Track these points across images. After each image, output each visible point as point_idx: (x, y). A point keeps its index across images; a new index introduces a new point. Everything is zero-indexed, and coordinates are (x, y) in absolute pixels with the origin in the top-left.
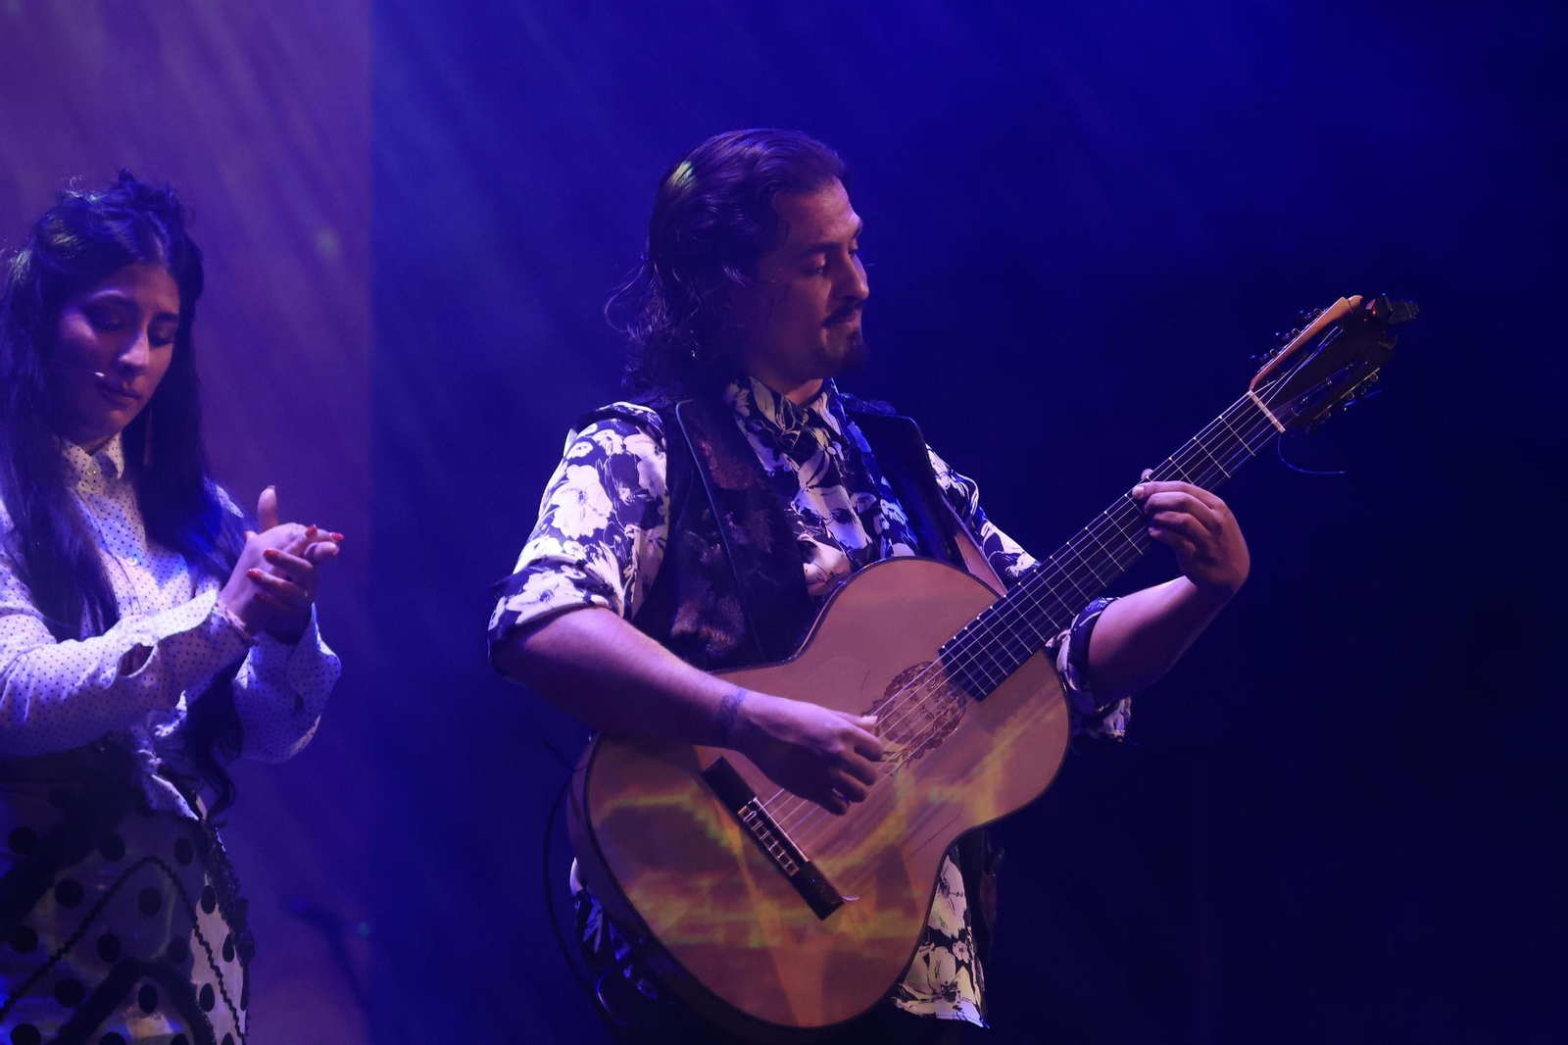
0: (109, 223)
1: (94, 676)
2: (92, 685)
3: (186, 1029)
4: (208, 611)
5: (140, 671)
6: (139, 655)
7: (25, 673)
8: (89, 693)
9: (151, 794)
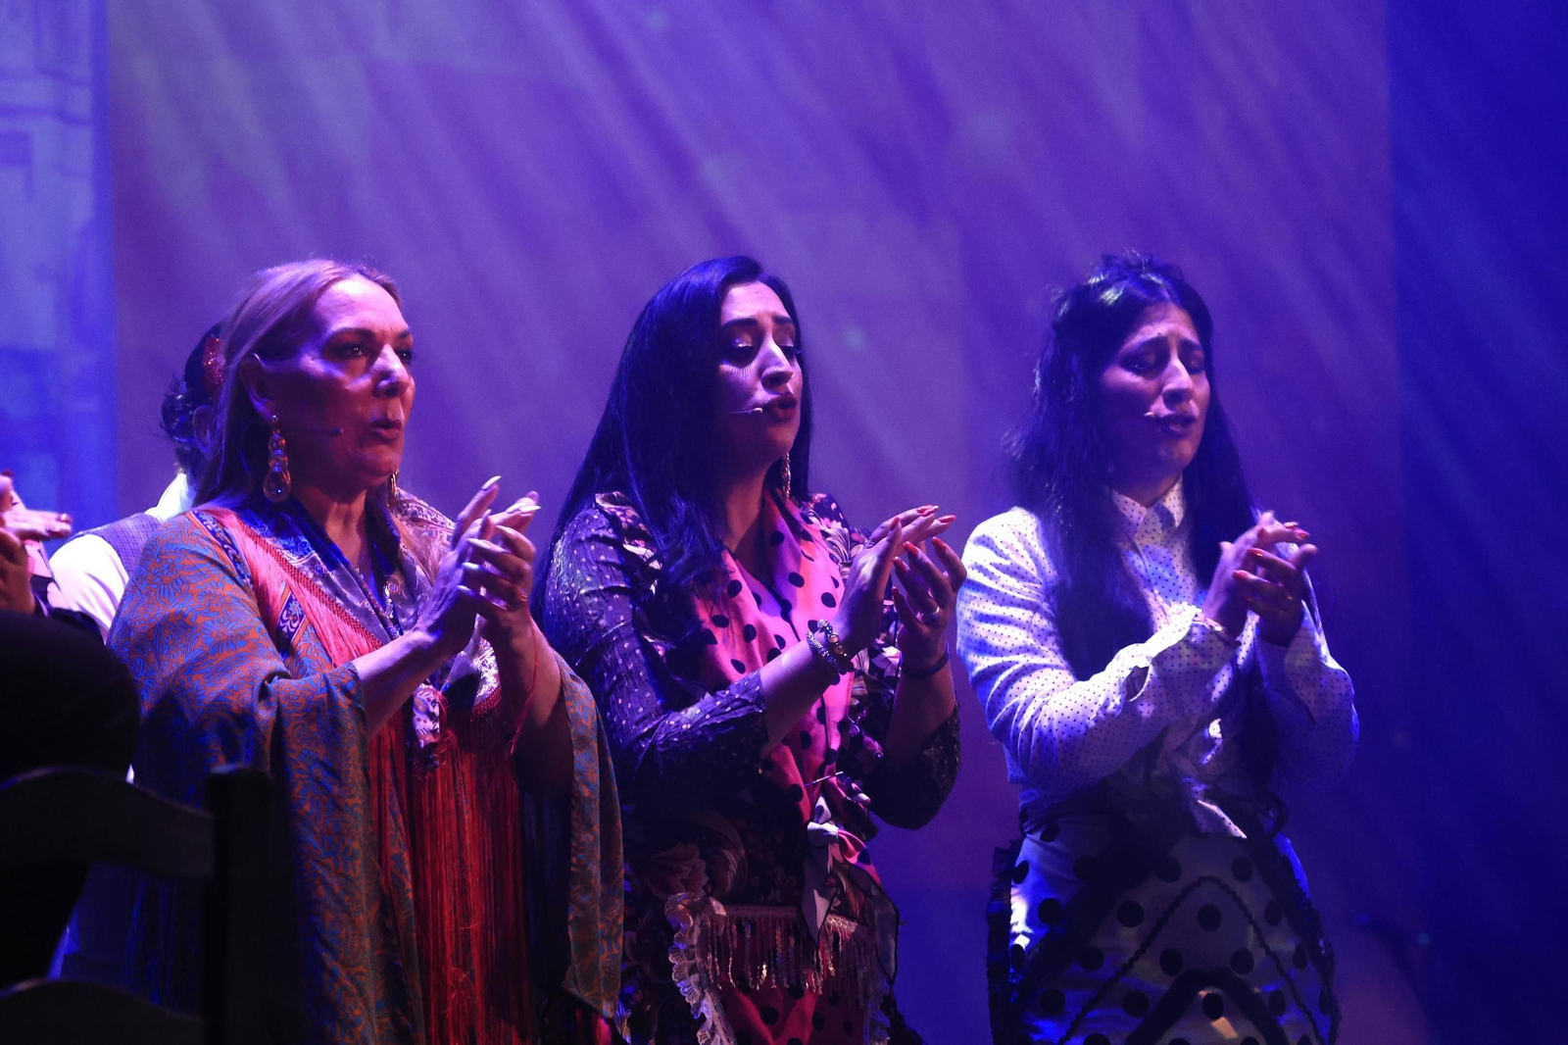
1: (1105, 706)
2: (1105, 715)
3: (1252, 1031)
4: (1190, 623)
5: (1143, 690)
6: (1139, 677)
7: (1047, 718)
8: (1104, 722)
9: (1199, 817)
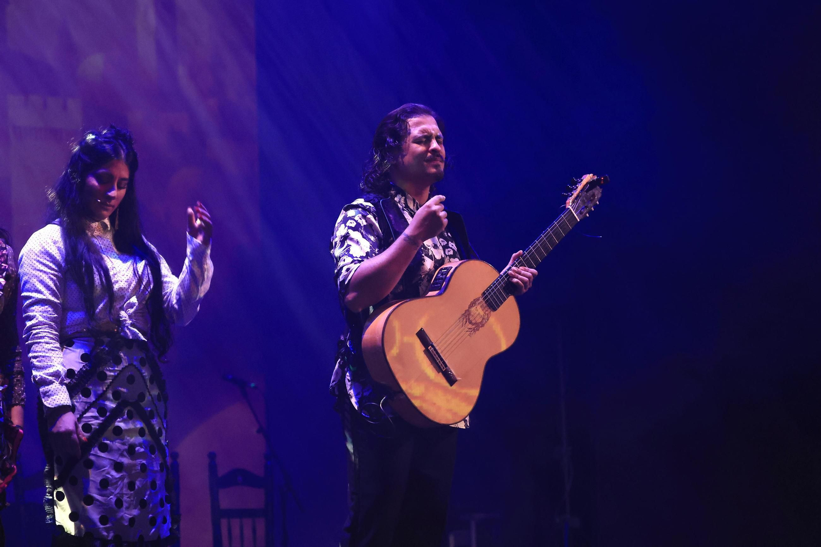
0: (104, 145)
9: (128, 334)
